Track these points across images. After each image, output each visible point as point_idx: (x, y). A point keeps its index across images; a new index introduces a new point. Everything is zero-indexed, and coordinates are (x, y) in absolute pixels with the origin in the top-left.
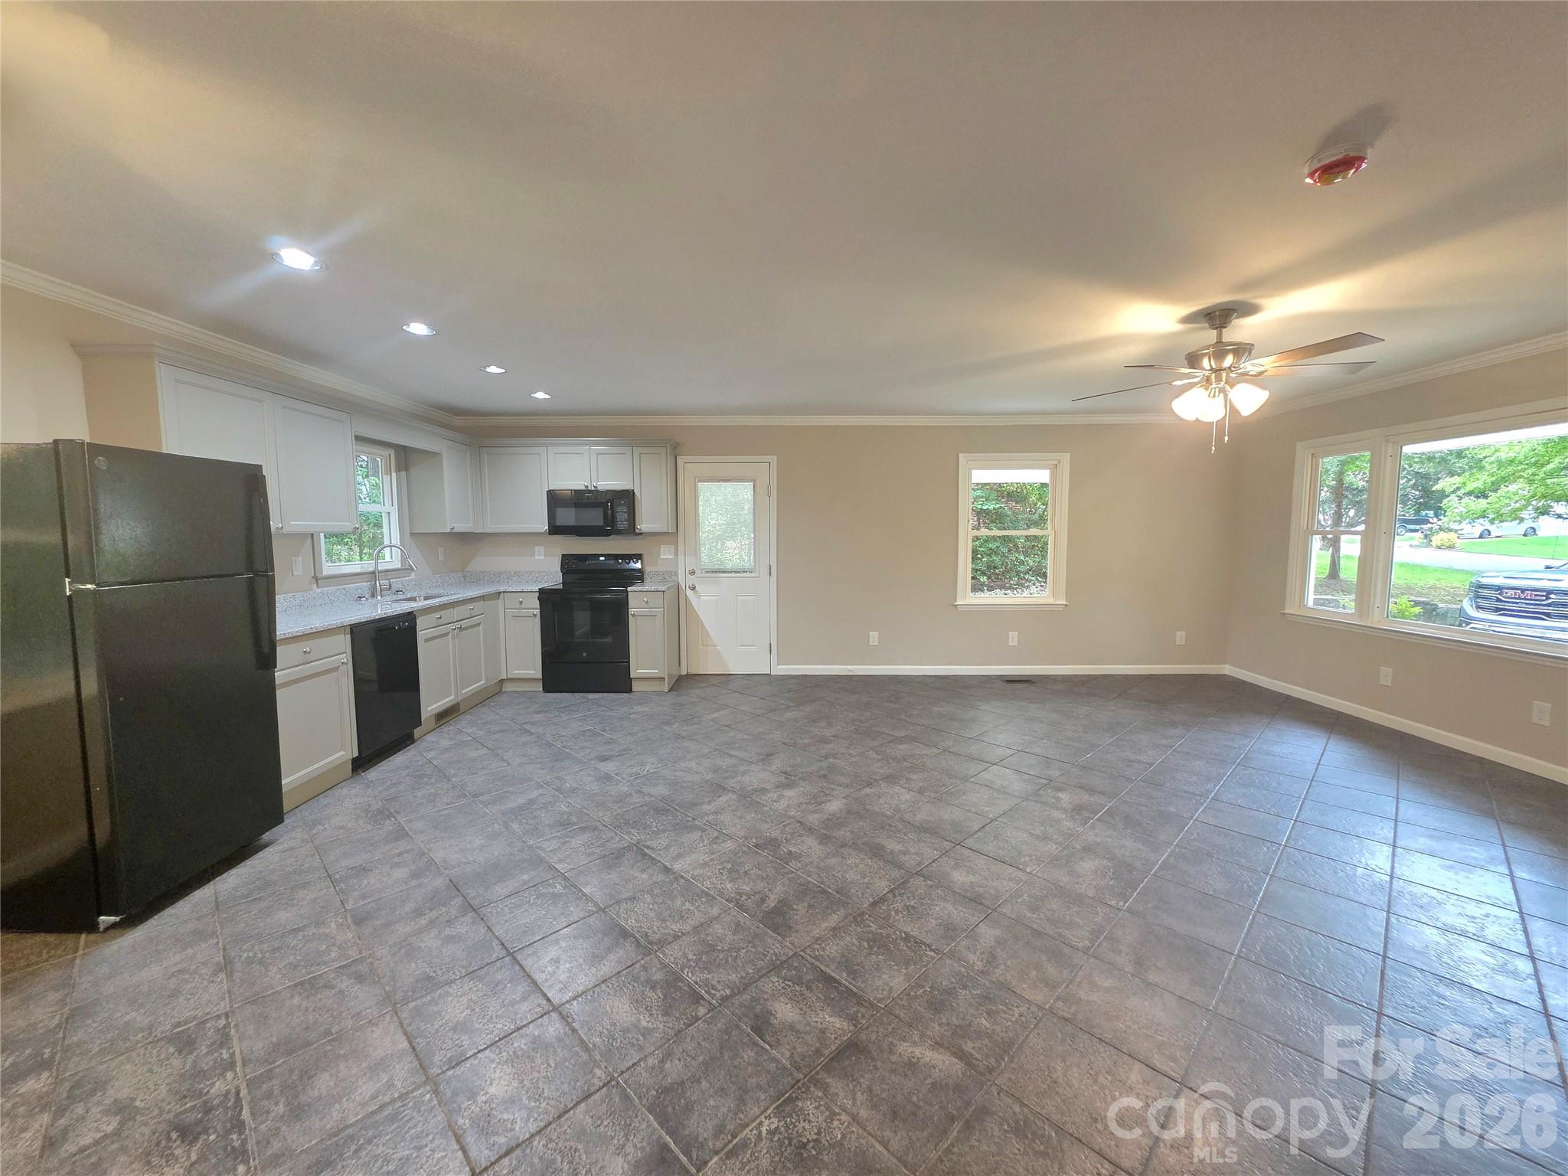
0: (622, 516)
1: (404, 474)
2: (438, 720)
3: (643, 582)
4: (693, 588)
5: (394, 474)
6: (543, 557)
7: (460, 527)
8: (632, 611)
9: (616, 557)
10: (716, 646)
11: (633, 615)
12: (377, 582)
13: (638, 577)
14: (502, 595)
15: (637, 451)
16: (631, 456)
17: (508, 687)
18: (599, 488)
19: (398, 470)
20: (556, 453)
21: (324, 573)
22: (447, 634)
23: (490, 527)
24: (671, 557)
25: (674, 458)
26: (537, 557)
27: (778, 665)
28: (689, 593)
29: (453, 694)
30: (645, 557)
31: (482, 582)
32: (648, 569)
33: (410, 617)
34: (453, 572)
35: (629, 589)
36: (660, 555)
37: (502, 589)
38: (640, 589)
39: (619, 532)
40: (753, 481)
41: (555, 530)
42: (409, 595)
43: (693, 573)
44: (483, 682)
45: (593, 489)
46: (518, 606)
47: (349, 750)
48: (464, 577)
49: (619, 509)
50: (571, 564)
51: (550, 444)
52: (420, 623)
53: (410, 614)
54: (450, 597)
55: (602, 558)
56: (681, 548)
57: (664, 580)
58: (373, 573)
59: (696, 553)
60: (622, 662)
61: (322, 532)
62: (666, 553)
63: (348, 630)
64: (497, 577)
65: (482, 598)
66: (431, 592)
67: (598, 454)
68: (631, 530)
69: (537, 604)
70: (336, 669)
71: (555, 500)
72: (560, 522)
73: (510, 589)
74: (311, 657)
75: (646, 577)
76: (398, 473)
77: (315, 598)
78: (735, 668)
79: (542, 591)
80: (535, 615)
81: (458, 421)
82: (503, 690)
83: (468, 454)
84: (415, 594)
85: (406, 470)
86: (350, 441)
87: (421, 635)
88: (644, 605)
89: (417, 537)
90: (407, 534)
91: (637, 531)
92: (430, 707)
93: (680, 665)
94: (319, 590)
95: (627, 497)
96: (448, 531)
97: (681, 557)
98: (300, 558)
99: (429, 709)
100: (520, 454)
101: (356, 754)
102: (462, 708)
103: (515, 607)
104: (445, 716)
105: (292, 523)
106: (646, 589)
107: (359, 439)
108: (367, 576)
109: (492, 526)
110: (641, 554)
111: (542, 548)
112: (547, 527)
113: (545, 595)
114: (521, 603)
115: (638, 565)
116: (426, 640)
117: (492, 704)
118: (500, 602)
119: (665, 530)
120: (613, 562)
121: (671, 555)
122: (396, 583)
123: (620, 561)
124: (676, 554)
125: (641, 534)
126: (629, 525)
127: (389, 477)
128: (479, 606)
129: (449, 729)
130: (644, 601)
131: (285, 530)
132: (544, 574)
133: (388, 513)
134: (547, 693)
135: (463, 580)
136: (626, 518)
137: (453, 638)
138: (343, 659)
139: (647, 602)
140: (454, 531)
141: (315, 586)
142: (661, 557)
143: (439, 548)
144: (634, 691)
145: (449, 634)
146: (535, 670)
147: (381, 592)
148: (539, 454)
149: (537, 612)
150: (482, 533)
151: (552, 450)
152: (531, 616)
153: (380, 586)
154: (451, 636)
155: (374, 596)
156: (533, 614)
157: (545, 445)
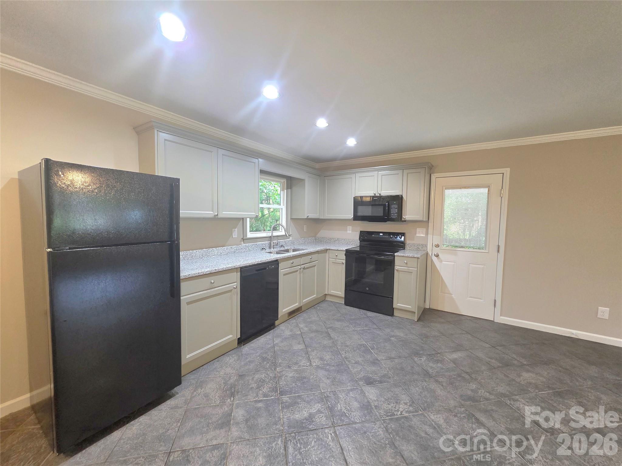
0: (394, 211)
1: (289, 190)
2: (289, 315)
3: (404, 249)
4: (437, 256)
5: (285, 191)
6: (351, 232)
7: (312, 216)
8: (396, 268)
9: (390, 234)
10: (452, 294)
11: (397, 270)
12: (272, 241)
13: (402, 246)
14: (328, 251)
15: (406, 172)
16: (402, 175)
17: (328, 298)
18: (382, 195)
19: (287, 189)
20: (360, 177)
21: (248, 237)
22: (297, 271)
23: (327, 216)
24: (422, 235)
25: (429, 175)
26: (348, 232)
27: (501, 316)
28: (434, 259)
29: (298, 302)
30: (407, 235)
31: (323, 242)
32: (408, 242)
33: (276, 262)
34: (310, 237)
35: (396, 254)
37: (328, 248)
38: (402, 254)
39: (392, 220)
40: (488, 187)
41: (356, 218)
42: (286, 248)
43: (437, 246)
44: (315, 296)
45: (378, 195)
46: (335, 257)
47: (235, 333)
48: (316, 239)
49: (392, 206)
50: (365, 236)
51: (356, 172)
52: (281, 265)
53: (277, 261)
54: (303, 251)
55: (381, 234)
56: (430, 231)
57: (418, 249)
58: (271, 237)
59: (441, 233)
60: (389, 297)
61: (248, 218)
62: (420, 233)
63: (239, 270)
64: (329, 240)
65: (318, 252)
66: (297, 247)
67: (382, 175)
68: (399, 218)
69: (344, 257)
70: (231, 291)
71: (358, 202)
72: (360, 214)
73: (332, 248)
74: (215, 285)
75: (407, 247)
77: (242, 248)
78: (464, 311)
79: (347, 251)
80: (343, 263)
81: (317, 166)
82: (326, 299)
83: (319, 180)
84: (289, 248)
85: (291, 189)
87: (281, 271)
88: (405, 265)
89: (293, 220)
90: (289, 218)
91: (403, 219)
92: (284, 309)
93: (425, 302)
94: (244, 245)
95: (398, 200)
96: (306, 217)
97: (430, 236)
98: (236, 229)
99: (284, 311)
100: (342, 179)
101: (239, 336)
102: (303, 309)
103: (334, 258)
104: (293, 313)
105: (223, 213)
106: (406, 255)
107: (262, 172)
108: (268, 238)
110: (404, 233)
111: (351, 227)
112: (353, 217)
113: (348, 253)
114: (337, 256)
115: (403, 239)
116: (284, 275)
117: (318, 308)
118: (327, 254)
119: (421, 219)
120: (387, 237)
121: (424, 235)
122: (282, 241)
123: (392, 236)
124: (427, 234)
125: (405, 221)
126: (398, 216)
127: (283, 192)
128: (315, 257)
129: (293, 321)
130: (405, 262)
131: (220, 216)
132: (351, 240)
133: (282, 209)
134: (345, 306)
135: (315, 241)
136: (397, 212)
137: (300, 273)
138: (234, 285)
139: (407, 263)
140: (308, 218)
141: (242, 242)
142: (417, 235)
143: (304, 226)
144: (395, 316)
145: (298, 271)
146: (341, 292)
147: (273, 246)
148: (351, 178)
149: (344, 261)
150: (323, 219)
151: (358, 175)
152: (341, 264)
153: (273, 243)
154: (299, 272)
155: (270, 248)
156: (342, 262)
157: (355, 173)
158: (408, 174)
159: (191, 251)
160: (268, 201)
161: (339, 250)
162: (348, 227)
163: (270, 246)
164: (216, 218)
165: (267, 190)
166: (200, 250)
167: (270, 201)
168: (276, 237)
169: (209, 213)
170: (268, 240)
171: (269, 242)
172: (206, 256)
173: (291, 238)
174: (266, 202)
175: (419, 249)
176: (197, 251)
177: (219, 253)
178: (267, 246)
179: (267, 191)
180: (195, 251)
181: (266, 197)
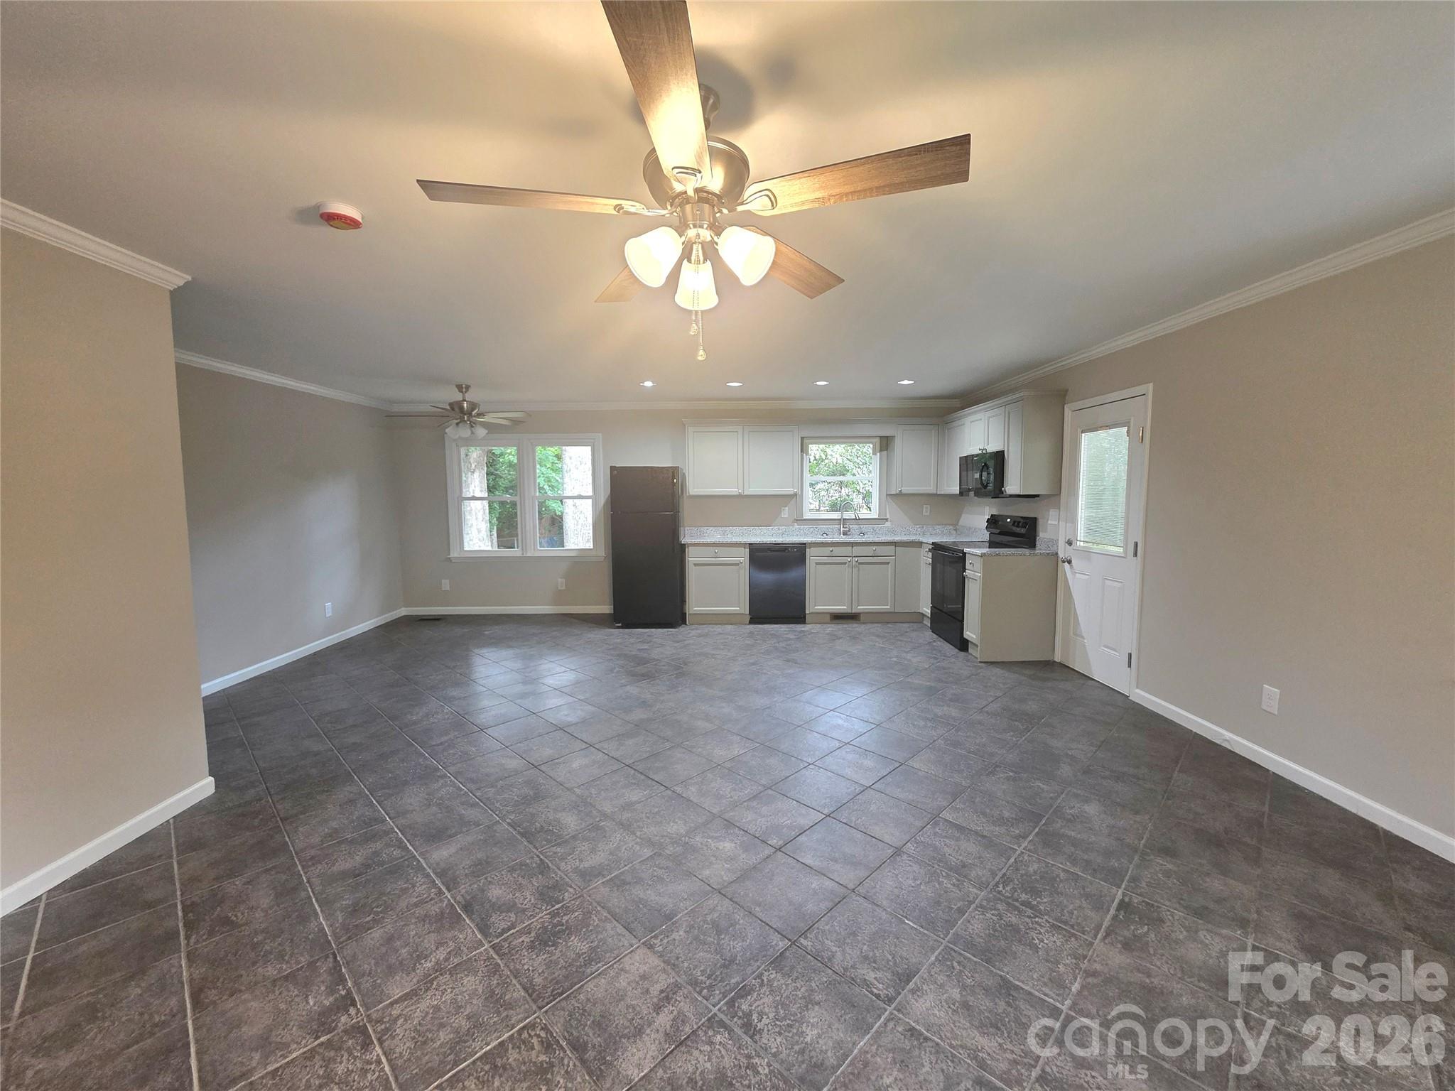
2: (833, 619)
4: (1070, 562)
5: (878, 454)
7: (913, 490)
8: (966, 572)
10: (1084, 638)
11: (966, 577)
14: (921, 544)
15: (1007, 409)
16: (1004, 416)
18: (988, 451)
20: (971, 422)
21: (804, 517)
22: (845, 563)
23: (945, 489)
24: (1054, 523)
27: (1136, 687)
28: (1067, 568)
29: (847, 605)
30: (1040, 522)
32: (1040, 535)
36: (1048, 520)
40: (1128, 424)
43: (1070, 542)
45: (984, 452)
52: (811, 551)
53: (803, 544)
55: (1009, 520)
56: (1062, 514)
57: (1047, 549)
62: (1053, 519)
63: (747, 546)
65: (892, 544)
67: (988, 418)
70: (737, 565)
74: (719, 555)
75: (1037, 544)
76: (881, 453)
78: (1097, 672)
85: (885, 451)
87: (812, 559)
89: (893, 496)
90: (885, 493)
93: (1054, 650)
96: (897, 492)
97: (1062, 524)
98: (787, 508)
99: (817, 607)
101: (748, 612)
102: (863, 620)
104: (841, 619)
105: (750, 490)
108: (838, 521)
110: (1035, 520)
113: (933, 548)
116: (816, 565)
118: (921, 550)
121: (1056, 521)
124: (1058, 518)
127: (876, 456)
128: (886, 550)
131: (745, 493)
136: (996, 479)
139: (973, 565)
140: (904, 492)
142: (1050, 522)
148: (964, 424)
161: (923, 542)
163: (840, 531)
164: (740, 496)
169: (734, 491)
171: (840, 526)
173: (888, 524)
178: (836, 531)
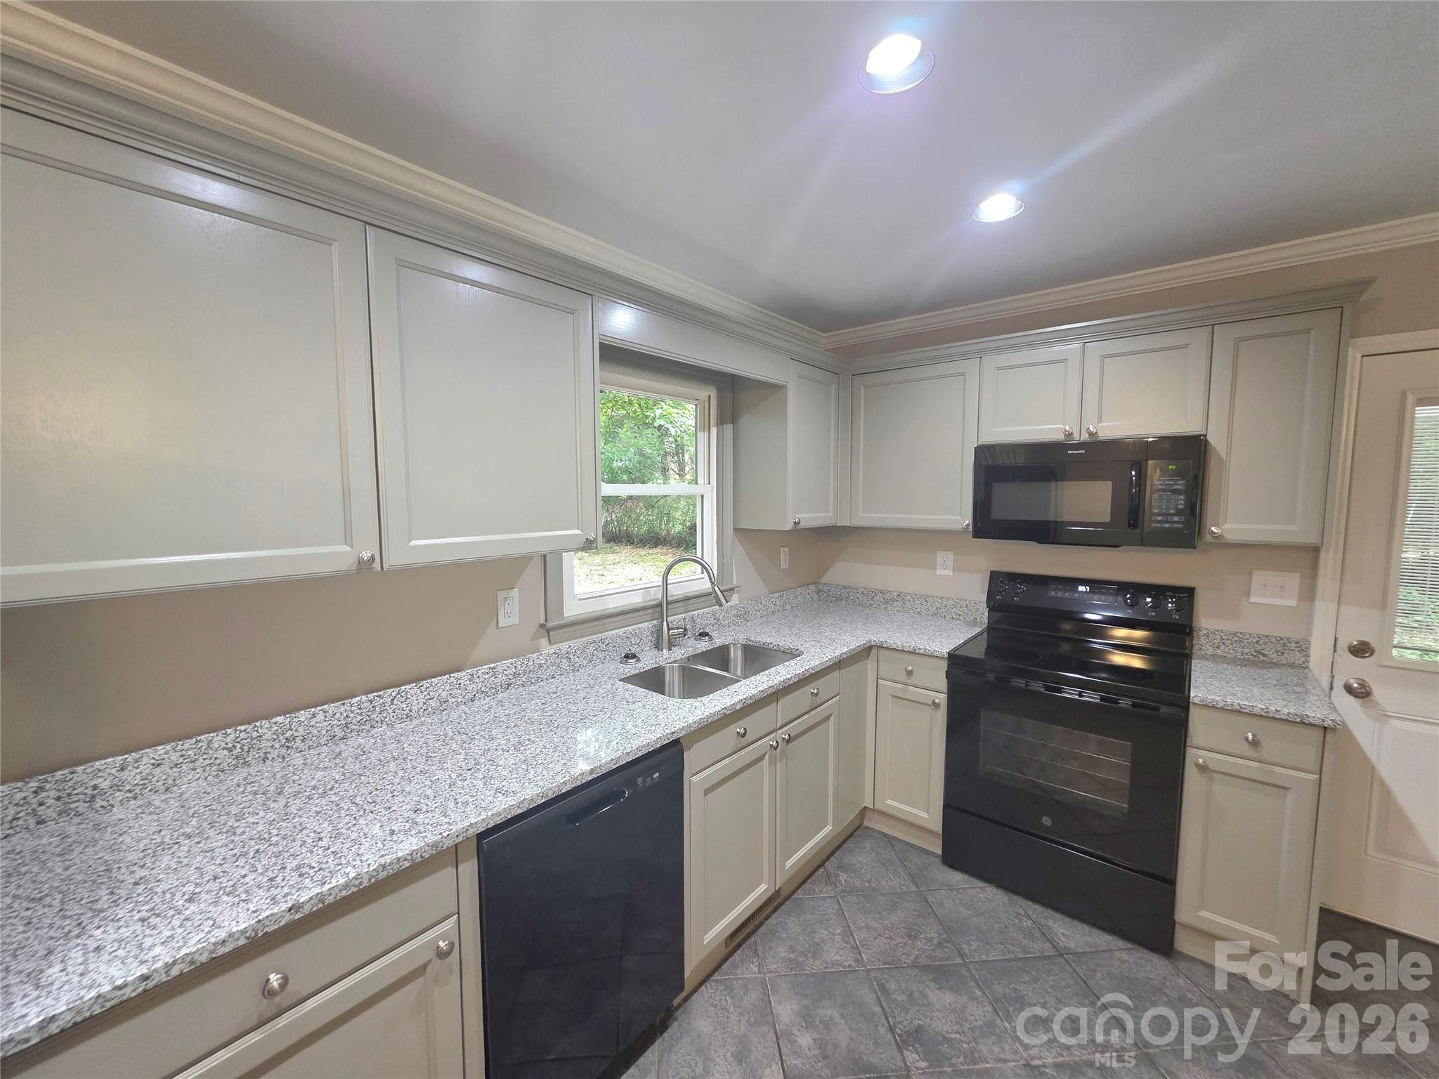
0: (1167, 501)
1: (729, 428)
2: (730, 940)
4: (1361, 693)
5: (714, 430)
6: (951, 573)
7: (812, 518)
8: (1194, 754)
9: (1124, 588)
11: (1203, 769)
12: (665, 623)
14: (874, 651)
15: (1228, 332)
16: (1208, 349)
17: (874, 822)
18: (1102, 436)
19: (721, 421)
20: (1000, 369)
21: (565, 617)
22: (760, 759)
23: (864, 517)
26: (940, 572)
29: (766, 880)
30: (1203, 596)
31: (844, 603)
32: (1207, 624)
33: (673, 757)
34: (800, 587)
36: (1248, 595)
37: (872, 638)
41: (985, 526)
42: (718, 642)
43: (1364, 651)
44: (828, 829)
45: (1085, 437)
46: (903, 678)
48: (819, 591)
49: (1159, 484)
50: (1010, 594)
51: (988, 350)
53: (673, 745)
54: (783, 674)
55: (1081, 588)
56: (1327, 584)
58: (660, 605)
62: (1273, 593)
64: (868, 599)
65: (838, 665)
66: (756, 635)
67: (1106, 357)
68: (1193, 535)
69: (943, 683)
70: (423, 970)
72: (999, 511)
73: (891, 644)
75: (1202, 644)
76: (720, 427)
77: (541, 666)
79: (951, 658)
80: (936, 706)
81: (823, 340)
82: (866, 823)
83: (837, 387)
84: (728, 640)
85: (733, 423)
86: (589, 355)
87: (694, 783)
88: (1246, 750)
90: (730, 528)
91: (1207, 539)
92: (704, 936)
94: (552, 649)
96: (790, 526)
98: (515, 593)
99: (706, 938)
100: (926, 379)
102: (783, 897)
103: (898, 679)
105: (414, 543)
108: (651, 611)
109: (865, 515)
110: (1190, 591)
111: (953, 558)
112: (968, 522)
113: (956, 665)
114: (910, 673)
116: (708, 792)
118: (870, 664)
121: (1291, 599)
122: (703, 616)
126: (1183, 523)
128: (829, 683)
130: (1247, 739)
131: (394, 559)
132: (951, 603)
133: (702, 496)
134: (947, 869)
135: (816, 596)
136: (1180, 507)
137: (773, 762)
138: (442, 937)
139: (1255, 743)
140: (802, 525)
141: (544, 641)
142: (1253, 599)
143: (782, 548)
144: (1182, 954)
145: (767, 756)
146: (928, 813)
147: (669, 639)
148: (964, 374)
149: (942, 698)
150: (849, 527)
151: (992, 361)
152: (930, 706)
153: (669, 629)
154: (770, 759)
155: (658, 646)
156: (934, 701)
157: (979, 354)
158: (1238, 340)
159: (280, 719)
160: (680, 455)
161: (922, 652)
162: (941, 556)
163: (657, 639)
165: (677, 429)
166: (330, 708)
167: (683, 456)
168: (680, 604)
169: (330, 554)
170: (649, 617)
171: (655, 622)
172: (368, 727)
173: (735, 600)
174: (676, 457)
175: (1262, 658)
176: (314, 715)
177: (433, 703)
178: (648, 639)
179: (676, 432)
180: (303, 715)
181: (674, 446)
